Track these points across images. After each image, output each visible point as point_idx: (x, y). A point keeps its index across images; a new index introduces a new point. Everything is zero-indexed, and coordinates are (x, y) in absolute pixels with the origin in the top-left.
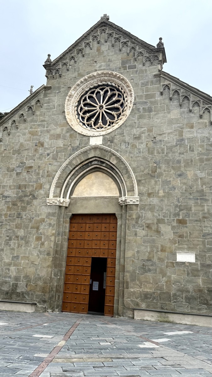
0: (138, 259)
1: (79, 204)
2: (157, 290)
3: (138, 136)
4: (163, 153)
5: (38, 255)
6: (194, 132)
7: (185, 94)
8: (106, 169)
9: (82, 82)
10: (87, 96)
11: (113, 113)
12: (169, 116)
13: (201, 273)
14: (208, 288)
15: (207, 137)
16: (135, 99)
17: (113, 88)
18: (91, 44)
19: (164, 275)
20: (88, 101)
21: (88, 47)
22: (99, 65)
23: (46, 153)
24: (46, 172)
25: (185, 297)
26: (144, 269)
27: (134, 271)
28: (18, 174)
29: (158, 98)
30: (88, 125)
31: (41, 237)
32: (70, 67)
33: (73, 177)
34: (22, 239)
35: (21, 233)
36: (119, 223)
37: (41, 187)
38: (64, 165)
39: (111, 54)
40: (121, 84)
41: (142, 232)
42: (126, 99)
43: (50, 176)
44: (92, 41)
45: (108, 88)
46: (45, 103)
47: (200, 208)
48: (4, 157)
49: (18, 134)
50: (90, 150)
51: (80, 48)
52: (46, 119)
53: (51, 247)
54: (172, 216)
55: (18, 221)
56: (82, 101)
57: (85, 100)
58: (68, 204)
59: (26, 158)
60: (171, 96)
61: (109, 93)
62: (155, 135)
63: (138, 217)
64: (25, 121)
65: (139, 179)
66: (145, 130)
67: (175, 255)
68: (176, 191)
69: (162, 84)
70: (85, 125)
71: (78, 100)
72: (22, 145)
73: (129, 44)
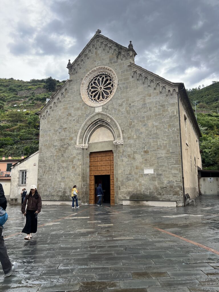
0: (124, 174)
1: (93, 147)
2: (135, 189)
3: (121, 104)
4: (135, 113)
5: (74, 176)
6: (151, 99)
7: (145, 76)
8: (106, 125)
9: (88, 75)
10: (93, 82)
11: (107, 91)
12: (137, 90)
13: (157, 179)
14: (160, 186)
15: (158, 101)
16: (118, 82)
17: (107, 76)
18: (92, 50)
19: (138, 181)
20: (93, 85)
21: (90, 52)
22: (97, 63)
23: (73, 119)
24: (74, 130)
25: (149, 192)
26: (128, 179)
27: (122, 181)
28: (59, 133)
29: (131, 79)
30: (95, 100)
31: (75, 166)
32: (82, 66)
33: (88, 132)
34: (65, 168)
35: (65, 165)
36: (115, 155)
37: (71, 139)
38: (83, 125)
39: (103, 55)
40: (110, 73)
41: (125, 160)
42: (114, 82)
43: (76, 132)
44: (92, 48)
45: (104, 76)
46: (70, 90)
47: (156, 143)
48: (52, 123)
49: (57, 110)
50: (96, 115)
51: (86, 53)
52: (71, 99)
53: (80, 171)
54: (141, 149)
55: (62, 159)
56: (90, 86)
57: (92, 85)
58: (87, 147)
59: (63, 123)
60: (138, 78)
61: (105, 79)
62: (130, 103)
63: (124, 151)
64: (60, 102)
65: (122, 129)
66: (124, 100)
67: (143, 170)
68: (143, 134)
69: (132, 71)
70: (93, 100)
71: (88, 85)
72: (60, 116)
73: (113, 47)
